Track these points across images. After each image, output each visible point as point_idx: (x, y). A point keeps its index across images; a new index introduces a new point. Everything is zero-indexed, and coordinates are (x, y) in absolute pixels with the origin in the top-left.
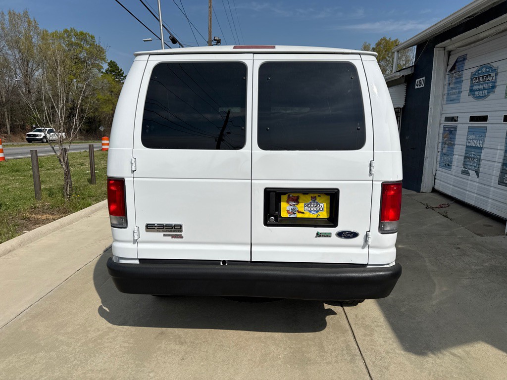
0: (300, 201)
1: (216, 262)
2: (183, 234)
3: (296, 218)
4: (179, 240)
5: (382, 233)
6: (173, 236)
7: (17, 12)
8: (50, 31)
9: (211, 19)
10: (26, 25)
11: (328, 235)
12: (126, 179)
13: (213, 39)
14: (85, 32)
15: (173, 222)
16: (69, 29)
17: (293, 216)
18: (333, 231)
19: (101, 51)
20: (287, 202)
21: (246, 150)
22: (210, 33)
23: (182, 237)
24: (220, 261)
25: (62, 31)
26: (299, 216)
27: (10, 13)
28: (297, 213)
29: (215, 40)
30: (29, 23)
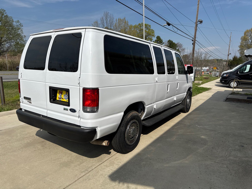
0: (63, 93)
1: (40, 115)
2: (32, 102)
3: (61, 101)
4: (31, 104)
5: (84, 112)
6: (29, 102)
7: (121, 19)
8: (133, 25)
9: (198, 11)
10: (124, 24)
11: (67, 110)
13: (198, 21)
14: (147, 24)
16: (141, 23)
17: (60, 100)
18: (69, 108)
19: (153, 31)
20: (59, 94)
22: (197, 18)
23: (31, 103)
24: (41, 115)
25: (138, 24)
26: (62, 100)
27: (119, 19)
28: (61, 99)
29: (199, 21)
30: (125, 22)
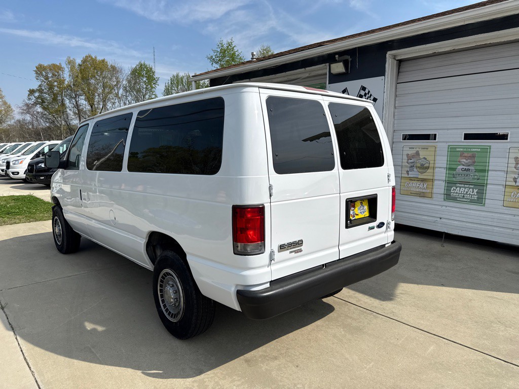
2: (303, 247)
6: (296, 252)
11: (373, 228)
12: (265, 205)
15: (297, 239)
18: (375, 224)
21: (335, 171)
23: (302, 251)
28: (355, 216)
